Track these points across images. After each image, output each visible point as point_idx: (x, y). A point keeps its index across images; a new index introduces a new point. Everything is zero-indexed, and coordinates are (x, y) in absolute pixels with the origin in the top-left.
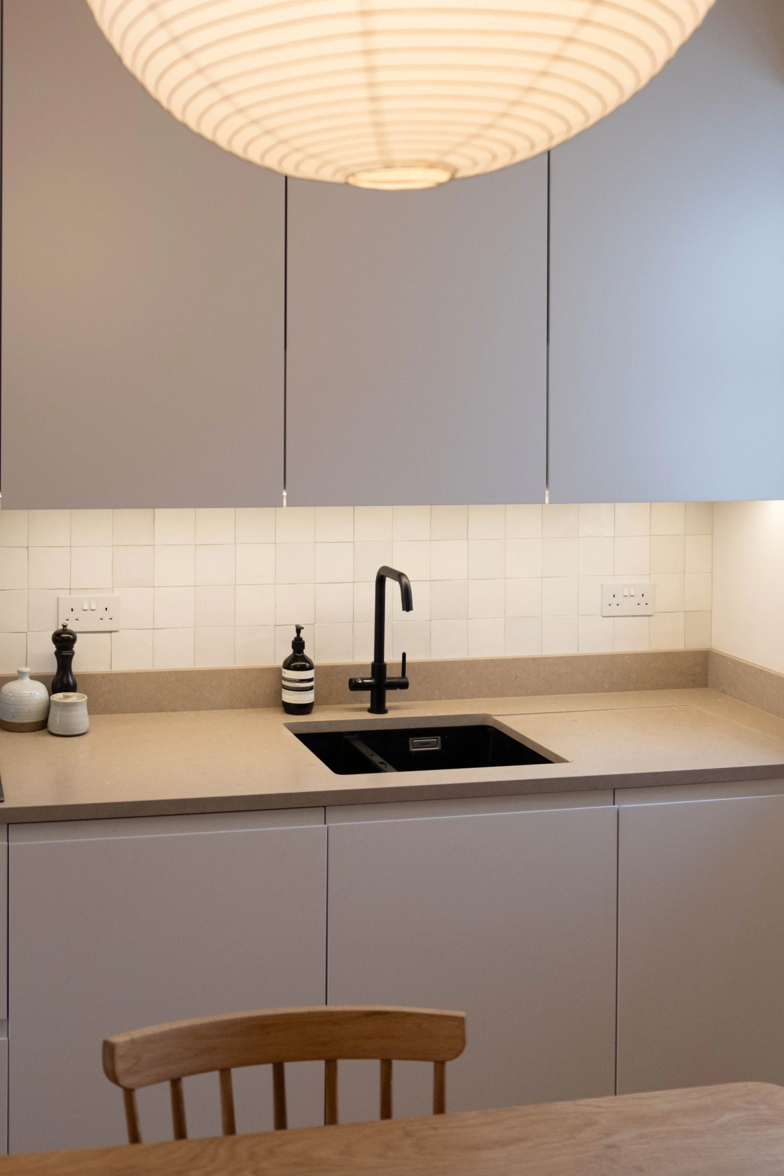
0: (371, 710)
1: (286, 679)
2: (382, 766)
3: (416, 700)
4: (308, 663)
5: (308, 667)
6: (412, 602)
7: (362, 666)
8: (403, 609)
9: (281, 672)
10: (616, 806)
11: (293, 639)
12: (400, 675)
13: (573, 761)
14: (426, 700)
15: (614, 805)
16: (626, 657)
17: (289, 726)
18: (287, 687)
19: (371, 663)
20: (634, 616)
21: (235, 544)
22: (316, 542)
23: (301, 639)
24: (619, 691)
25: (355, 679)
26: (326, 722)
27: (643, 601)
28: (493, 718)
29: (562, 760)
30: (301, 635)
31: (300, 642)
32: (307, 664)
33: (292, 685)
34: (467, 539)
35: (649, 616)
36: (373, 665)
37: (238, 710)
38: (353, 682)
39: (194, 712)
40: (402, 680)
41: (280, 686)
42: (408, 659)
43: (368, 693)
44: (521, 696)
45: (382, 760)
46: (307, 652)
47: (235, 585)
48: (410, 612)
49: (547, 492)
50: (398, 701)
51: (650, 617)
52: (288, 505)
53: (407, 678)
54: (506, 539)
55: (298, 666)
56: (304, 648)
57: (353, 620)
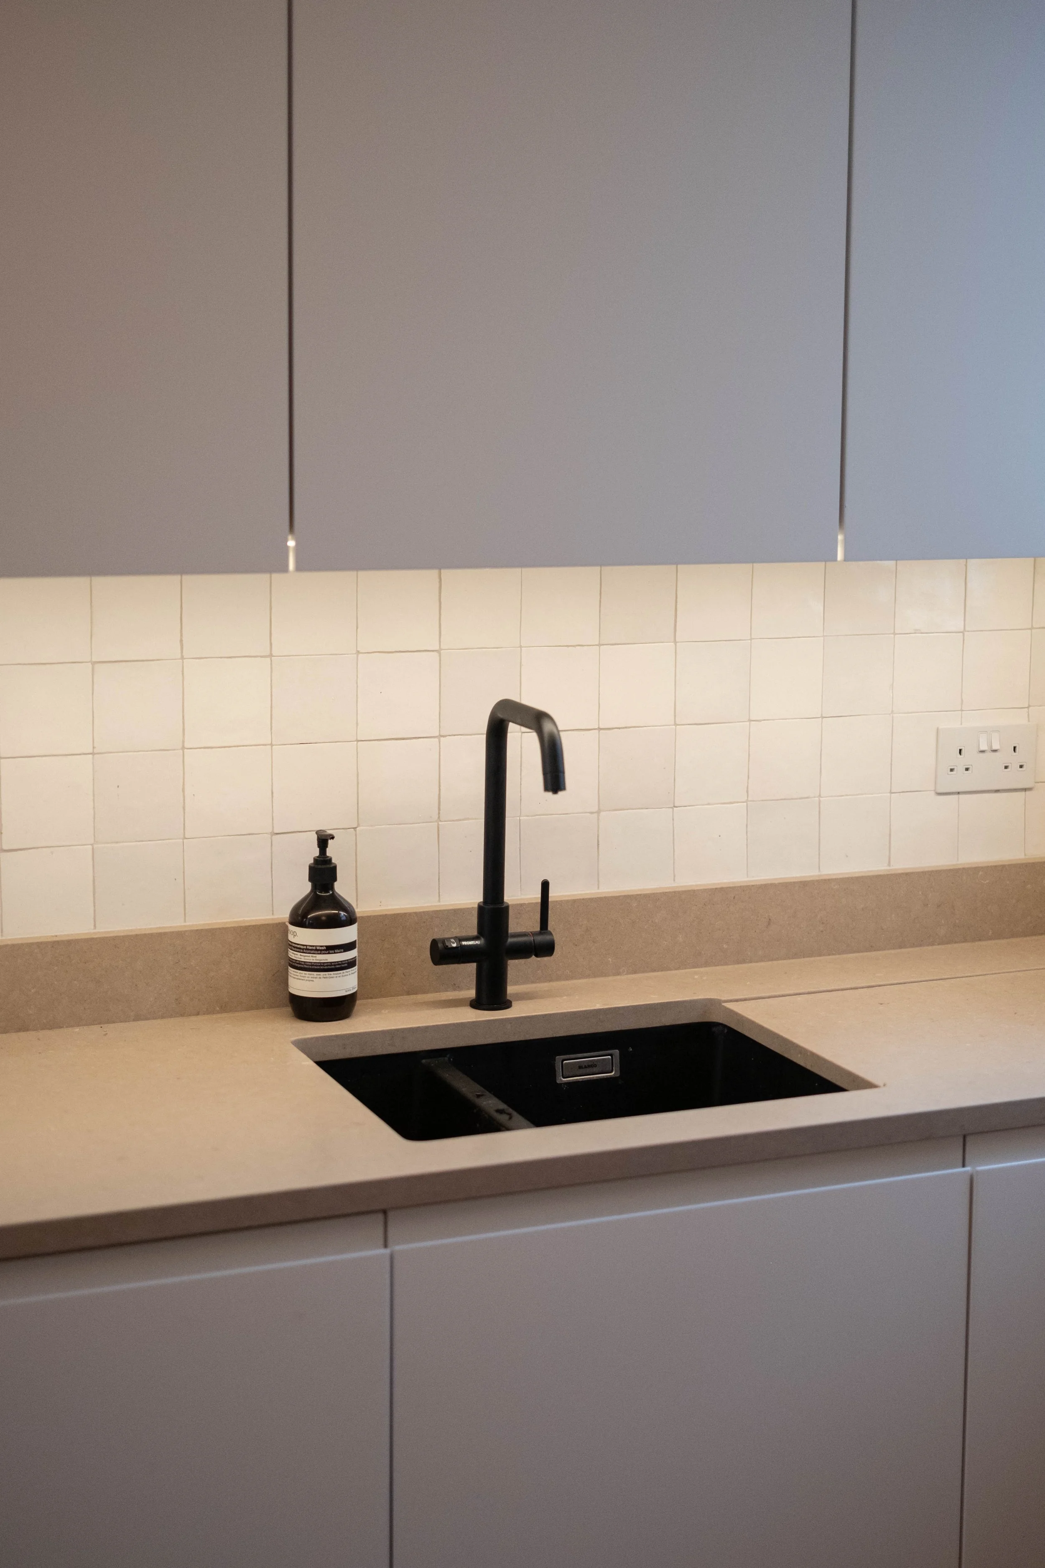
0: (477, 1004)
1: (297, 948)
2: (503, 1118)
3: (567, 978)
4: (345, 909)
5: (344, 918)
6: (564, 773)
7: (457, 913)
8: (546, 789)
9: (286, 932)
10: (968, 1169)
11: (312, 861)
12: (537, 928)
13: (884, 1085)
14: (588, 976)
15: (964, 1166)
16: (981, 873)
17: (304, 1046)
18: (300, 963)
19: (476, 906)
20: (997, 791)
21: (182, 658)
22: (358, 652)
23: (329, 861)
24: (965, 941)
25: (443, 941)
26: (383, 1032)
27: (1014, 760)
28: (723, 1006)
29: (862, 1084)
30: (329, 852)
31: (328, 866)
32: (342, 913)
33: (311, 958)
34: (675, 642)
35: (1025, 790)
36: (481, 909)
37: (193, 1018)
38: (440, 945)
39: (96, 1028)
40: (539, 938)
41: (283, 962)
42: (553, 894)
43: (472, 967)
44: (777, 959)
45: (502, 1106)
46: (342, 888)
47: (183, 748)
48: (561, 793)
49: (840, 537)
50: (533, 982)
51: (1027, 793)
52: (299, 568)
53: (551, 934)
54: (751, 639)
55: (324, 918)
56: (335, 880)
57: (439, 817)
